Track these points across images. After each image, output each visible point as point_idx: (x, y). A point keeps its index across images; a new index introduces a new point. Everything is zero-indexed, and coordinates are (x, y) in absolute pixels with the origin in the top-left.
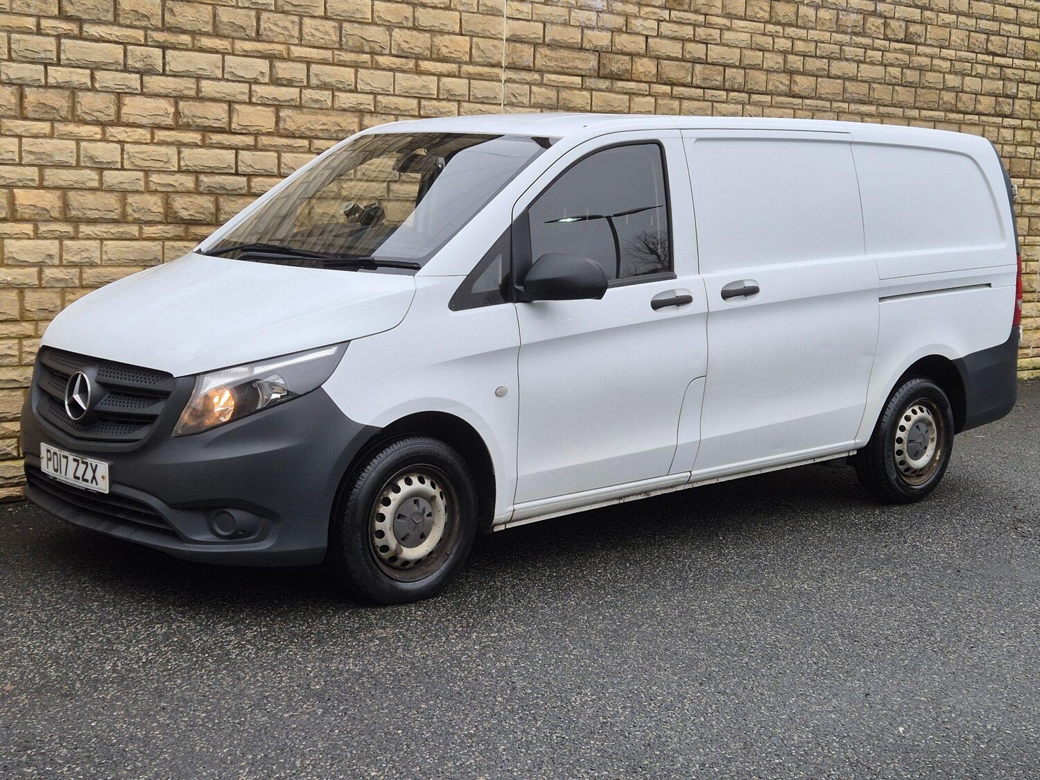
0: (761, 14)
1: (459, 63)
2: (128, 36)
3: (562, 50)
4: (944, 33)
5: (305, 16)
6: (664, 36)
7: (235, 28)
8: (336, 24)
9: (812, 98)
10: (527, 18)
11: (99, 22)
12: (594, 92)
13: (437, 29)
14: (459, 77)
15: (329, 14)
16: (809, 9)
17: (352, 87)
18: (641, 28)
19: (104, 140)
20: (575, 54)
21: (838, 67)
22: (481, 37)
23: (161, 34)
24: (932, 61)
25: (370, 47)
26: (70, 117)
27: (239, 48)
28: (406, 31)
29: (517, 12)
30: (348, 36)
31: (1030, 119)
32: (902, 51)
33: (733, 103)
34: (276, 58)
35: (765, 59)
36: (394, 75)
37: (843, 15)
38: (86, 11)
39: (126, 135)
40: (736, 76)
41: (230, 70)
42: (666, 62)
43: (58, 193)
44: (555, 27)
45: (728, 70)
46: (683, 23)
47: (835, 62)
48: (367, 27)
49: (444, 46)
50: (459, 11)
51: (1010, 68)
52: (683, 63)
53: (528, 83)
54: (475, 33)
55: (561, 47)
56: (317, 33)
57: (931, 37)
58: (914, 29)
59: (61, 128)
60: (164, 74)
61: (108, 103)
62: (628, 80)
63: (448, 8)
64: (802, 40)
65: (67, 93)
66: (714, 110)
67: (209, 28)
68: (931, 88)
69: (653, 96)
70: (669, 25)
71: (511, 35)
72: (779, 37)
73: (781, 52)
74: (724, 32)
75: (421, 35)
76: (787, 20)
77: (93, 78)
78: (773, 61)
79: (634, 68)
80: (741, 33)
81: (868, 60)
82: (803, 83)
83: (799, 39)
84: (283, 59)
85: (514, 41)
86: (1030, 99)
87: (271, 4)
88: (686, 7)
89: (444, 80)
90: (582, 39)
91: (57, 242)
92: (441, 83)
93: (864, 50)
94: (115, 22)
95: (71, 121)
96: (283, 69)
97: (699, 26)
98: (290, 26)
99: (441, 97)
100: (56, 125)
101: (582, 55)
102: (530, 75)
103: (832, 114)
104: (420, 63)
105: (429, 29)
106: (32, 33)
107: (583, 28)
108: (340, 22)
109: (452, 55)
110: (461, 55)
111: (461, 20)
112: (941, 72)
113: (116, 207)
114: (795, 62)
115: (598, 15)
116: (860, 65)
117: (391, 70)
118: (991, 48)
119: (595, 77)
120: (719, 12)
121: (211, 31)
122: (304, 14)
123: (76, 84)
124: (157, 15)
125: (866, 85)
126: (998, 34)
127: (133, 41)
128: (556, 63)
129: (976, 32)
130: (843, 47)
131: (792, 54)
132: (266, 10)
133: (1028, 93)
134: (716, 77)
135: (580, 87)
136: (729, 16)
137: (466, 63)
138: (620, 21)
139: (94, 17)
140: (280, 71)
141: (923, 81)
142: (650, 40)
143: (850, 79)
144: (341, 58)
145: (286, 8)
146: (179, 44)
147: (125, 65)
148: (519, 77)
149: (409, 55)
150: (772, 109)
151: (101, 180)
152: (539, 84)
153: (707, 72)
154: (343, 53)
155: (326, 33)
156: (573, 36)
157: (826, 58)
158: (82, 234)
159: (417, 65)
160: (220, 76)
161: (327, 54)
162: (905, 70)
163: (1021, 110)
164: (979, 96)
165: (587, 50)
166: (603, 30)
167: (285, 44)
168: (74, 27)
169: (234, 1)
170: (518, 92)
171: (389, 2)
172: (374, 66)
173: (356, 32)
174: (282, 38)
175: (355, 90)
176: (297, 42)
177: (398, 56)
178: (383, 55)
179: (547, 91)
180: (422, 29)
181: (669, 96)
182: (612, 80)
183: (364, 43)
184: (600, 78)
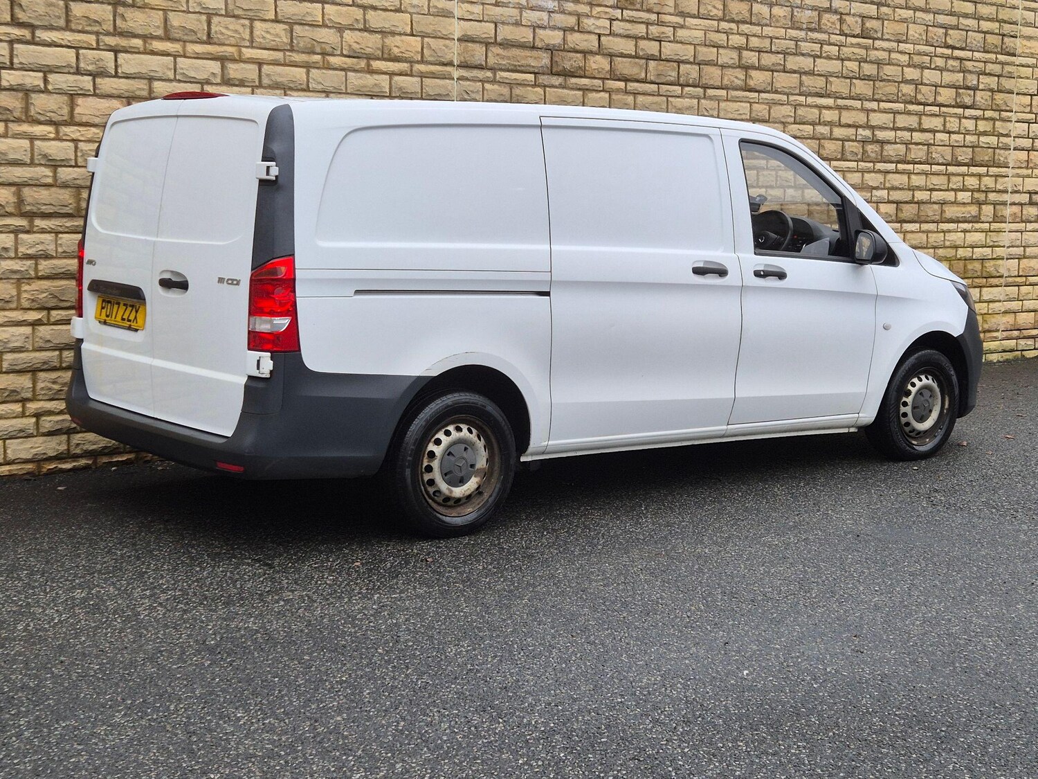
0: (714, 12)
1: (411, 62)
2: (79, 41)
3: (514, 49)
4: (901, 28)
5: (255, 20)
6: (617, 35)
7: (186, 31)
8: (287, 27)
9: (768, 92)
10: (477, 19)
11: (51, 28)
12: (547, 89)
13: (388, 30)
14: (411, 75)
15: (280, 18)
16: (762, 6)
17: (304, 86)
18: (593, 27)
19: (58, 139)
20: (528, 53)
21: (793, 62)
22: (433, 37)
23: (113, 38)
24: (889, 56)
25: (321, 48)
26: (24, 118)
27: (190, 51)
28: (357, 32)
29: (468, 13)
30: (299, 38)
31: (993, 110)
32: (859, 45)
33: (687, 98)
34: (228, 59)
35: (719, 55)
36: (346, 74)
37: (798, 12)
38: (39, 17)
39: (79, 134)
40: (691, 71)
41: (182, 71)
42: (619, 59)
43: (13, 189)
44: (506, 27)
45: (682, 67)
46: (635, 22)
47: (791, 57)
48: (318, 29)
49: (395, 46)
50: (409, 13)
51: (970, 60)
52: (637, 60)
53: (480, 81)
54: (426, 33)
55: (513, 46)
56: (268, 36)
57: (889, 32)
58: (870, 24)
59: (15, 128)
60: (116, 76)
61: (61, 104)
62: (581, 77)
63: (398, 10)
64: (756, 36)
65: (20, 95)
66: (669, 104)
67: (160, 32)
68: (889, 81)
69: (607, 92)
70: (622, 24)
71: (463, 35)
72: (733, 33)
73: (736, 48)
74: (677, 29)
75: (372, 36)
76: (740, 17)
77: (46, 81)
78: (727, 57)
79: (587, 65)
80: (694, 31)
81: (824, 55)
82: (758, 78)
83: (754, 35)
84: (234, 60)
85: (466, 41)
86: (992, 91)
87: (222, 9)
88: (638, 6)
89: (396, 78)
90: (534, 38)
91: (12, 236)
92: (393, 82)
93: (820, 45)
94: (67, 28)
95: (24, 122)
96: (234, 70)
97: (652, 24)
98: (241, 29)
99: (394, 95)
100: (11, 125)
101: (535, 53)
102: (482, 73)
103: (789, 107)
104: (372, 62)
105: (380, 30)
107: (535, 27)
108: (291, 25)
109: (404, 55)
110: (412, 55)
111: (411, 22)
112: (900, 65)
113: (70, 202)
114: (750, 57)
115: (550, 16)
116: (816, 59)
117: (342, 69)
118: (950, 42)
119: (549, 74)
120: (672, 10)
121: (163, 35)
122: (256, 18)
123: (29, 86)
124: (109, 20)
125: (823, 79)
126: (957, 28)
127: (85, 45)
128: (509, 62)
129: (934, 26)
130: (799, 43)
131: (747, 50)
132: (216, 14)
133: (989, 85)
134: (670, 73)
135: (533, 83)
136: (683, 14)
137: (418, 62)
138: (572, 21)
139: (46, 24)
140: (231, 72)
141: (881, 74)
142: (602, 38)
143: (806, 73)
144: (293, 59)
145: (237, 12)
146: (130, 47)
147: (78, 67)
148: (472, 75)
149: (360, 55)
150: (728, 103)
151: (55, 177)
152: (492, 81)
153: (661, 68)
154: (294, 54)
155: (277, 35)
156: (525, 35)
157: (782, 54)
158: (37, 228)
159: (369, 65)
160: (172, 77)
161: (279, 55)
162: (862, 64)
163: (983, 101)
164: (938, 88)
165: (540, 48)
166: (555, 29)
167: (237, 46)
168: (26, 33)
169: (185, 6)
170: (471, 89)
171: (340, 5)
172: (326, 66)
173: (306, 34)
174: (233, 41)
175: (307, 90)
176: (248, 44)
177: (349, 57)
178: (334, 55)
179: (500, 88)
180: (372, 31)
181: (623, 91)
182: (566, 77)
183: (316, 44)
184: (554, 75)
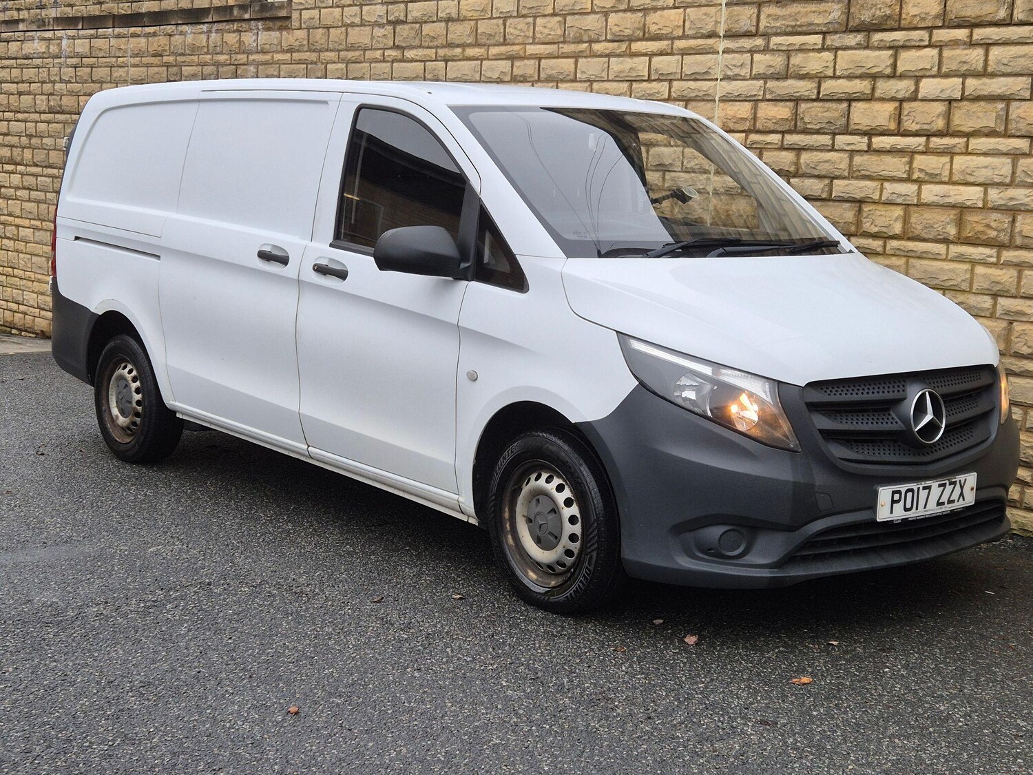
1: (672, 39)
2: (425, 55)
3: (794, 5)
5: (538, 16)
7: (487, 36)
8: (560, 19)
11: (412, 47)
12: (840, 52)
13: (649, 6)
14: (672, 54)
15: (557, 11)
17: (572, 77)
20: (812, 7)
22: (697, 6)
23: (445, 50)
25: (589, 36)
27: (491, 53)
28: (621, 14)
30: (569, 29)
34: (516, 58)
36: (609, 60)
41: (485, 73)
48: (587, 16)
49: (653, 23)
53: (749, 51)
54: (688, 2)
56: (546, 31)
62: (894, 30)
69: (936, 47)
75: (634, 16)
79: (904, 11)
84: (520, 58)
85: (735, 4)
87: (513, 11)
89: (655, 59)
92: (652, 64)
94: (420, 46)
96: (520, 67)
98: (525, 28)
99: (653, 78)
101: (822, 6)
102: (751, 41)
104: (633, 44)
105: (642, 7)
106: (381, 62)
108: (565, 16)
109: (663, 32)
110: (673, 30)
119: (845, 32)
121: (474, 42)
127: (428, 58)
128: (783, 22)
132: (511, 17)
135: (822, 47)
137: (679, 38)
139: (409, 44)
140: (518, 69)
145: (523, 12)
146: (453, 56)
148: (737, 45)
149: (621, 38)
152: (764, 50)
154: (567, 46)
155: (551, 29)
159: (630, 48)
160: (478, 79)
161: (552, 49)
167: (523, 44)
168: (398, 53)
169: (490, 14)
172: (592, 54)
173: (576, 24)
174: (520, 40)
175: (575, 80)
176: (531, 41)
177: (613, 41)
178: (600, 42)
179: (772, 58)
180: (637, 10)
181: (965, 44)
182: (869, 32)
183: (583, 32)
184: (851, 31)
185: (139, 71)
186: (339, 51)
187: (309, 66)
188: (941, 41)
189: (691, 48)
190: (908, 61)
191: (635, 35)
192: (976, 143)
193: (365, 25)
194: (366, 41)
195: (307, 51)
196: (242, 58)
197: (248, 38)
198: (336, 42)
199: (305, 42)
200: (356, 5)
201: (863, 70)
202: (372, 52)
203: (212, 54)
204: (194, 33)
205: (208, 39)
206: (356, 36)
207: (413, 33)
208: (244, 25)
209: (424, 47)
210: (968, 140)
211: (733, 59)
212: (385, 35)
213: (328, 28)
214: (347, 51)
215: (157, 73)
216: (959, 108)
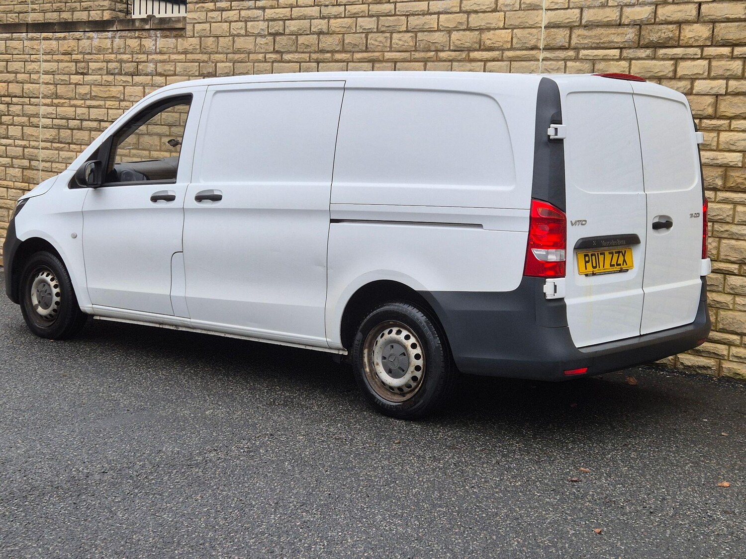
1: (502, 50)
3: (599, 29)
5: (394, 32)
8: (412, 34)
10: (563, 7)
11: (289, 52)
12: (633, 62)
13: (484, 27)
14: (502, 60)
15: (409, 29)
20: (613, 30)
22: (522, 28)
23: (317, 54)
25: (435, 47)
27: (355, 58)
28: (461, 32)
29: (553, 4)
30: (420, 42)
34: (376, 61)
36: (452, 64)
42: (723, 25)
44: (591, 11)
48: (434, 33)
49: (488, 39)
50: (504, 11)
53: (564, 60)
54: (515, 26)
55: (598, 26)
56: (401, 43)
62: (676, 47)
63: (495, 10)
67: (339, 48)
69: (707, 59)
71: (549, 23)
75: (472, 33)
79: (682, 35)
84: (379, 61)
85: (552, 27)
87: (374, 28)
89: (489, 64)
90: (621, 16)
92: (486, 67)
94: (296, 52)
98: (384, 40)
101: (620, 30)
102: (564, 53)
104: (471, 53)
105: (478, 28)
106: (263, 62)
107: (621, 7)
108: (416, 33)
109: (495, 45)
110: (501, 44)
111: (505, 18)
117: (450, 61)
119: (637, 48)
121: (341, 49)
122: (395, 31)
124: (316, 44)
127: (303, 60)
128: (590, 40)
132: (372, 32)
135: (619, 58)
137: (508, 50)
139: (287, 50)
142: (703, 7)
144: (415, 56)
145: (382, 29)
146: (324, 59)
148: (554, 55)
149: (462, 49)
152: (575, 59)
154: (417, 53)
155: (405, 41)
156: (611, 15)
159: (469, 56)
161: (406, 55)
165: (627, 25)
166: (646, 5)
167: (382, 51)
168: (277, 56)
169: (354, 29)
170: (552, 67)
171: (451, 13)
172: (438, 59)
173: (425, 38)
174: (380, 48)
176: (388, 49)
177: (455, 51)
178: (445, 51)
179: (581, 65)
180: (474, 29)
181: (728, 57)
182: (656, 48)
183: (431, 44)
184: (641, 48)
185: (50, 65)
186: (227, 54)
187: (201, 64)
188: (710, 55)
189: (518, 57)
190: (685, 68)
191: (474, 47)
192: (735, 124)
193: (248, 36)
194: (251, 47)
195: (199, 53)
196: (143, 57)
197: (148, 43)
198: (225, 47)
199: (198, 47)
200: (241, 21)
201: (652, 74)
202: (255, 55)
203: (116, 53)
204: (100, 38)
205: (112, 42)
206: (240, 43)
207: (291, 42)
208: (145, 34)
209: (299, 52)
210: (730, 122)
211: (550, 64)
212: (267, 43)
213: (217, 37)
214: (234, 53)
215: (67, 67)
216: (724, 100)
